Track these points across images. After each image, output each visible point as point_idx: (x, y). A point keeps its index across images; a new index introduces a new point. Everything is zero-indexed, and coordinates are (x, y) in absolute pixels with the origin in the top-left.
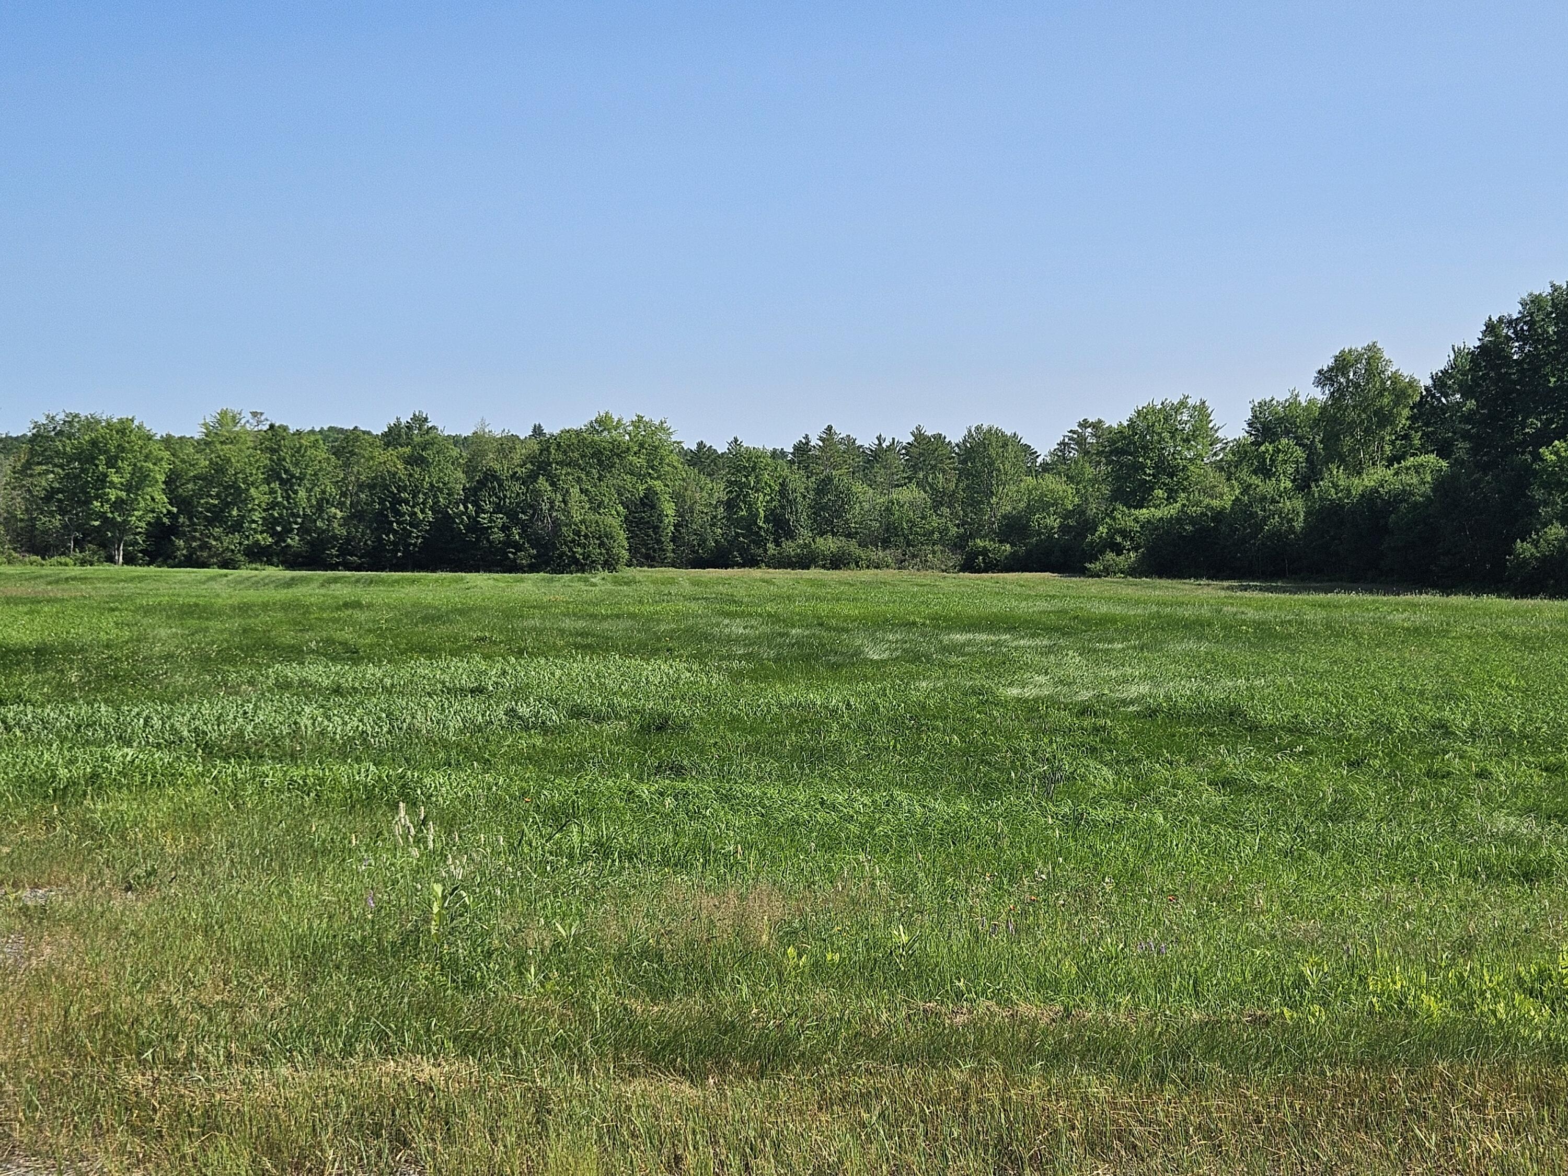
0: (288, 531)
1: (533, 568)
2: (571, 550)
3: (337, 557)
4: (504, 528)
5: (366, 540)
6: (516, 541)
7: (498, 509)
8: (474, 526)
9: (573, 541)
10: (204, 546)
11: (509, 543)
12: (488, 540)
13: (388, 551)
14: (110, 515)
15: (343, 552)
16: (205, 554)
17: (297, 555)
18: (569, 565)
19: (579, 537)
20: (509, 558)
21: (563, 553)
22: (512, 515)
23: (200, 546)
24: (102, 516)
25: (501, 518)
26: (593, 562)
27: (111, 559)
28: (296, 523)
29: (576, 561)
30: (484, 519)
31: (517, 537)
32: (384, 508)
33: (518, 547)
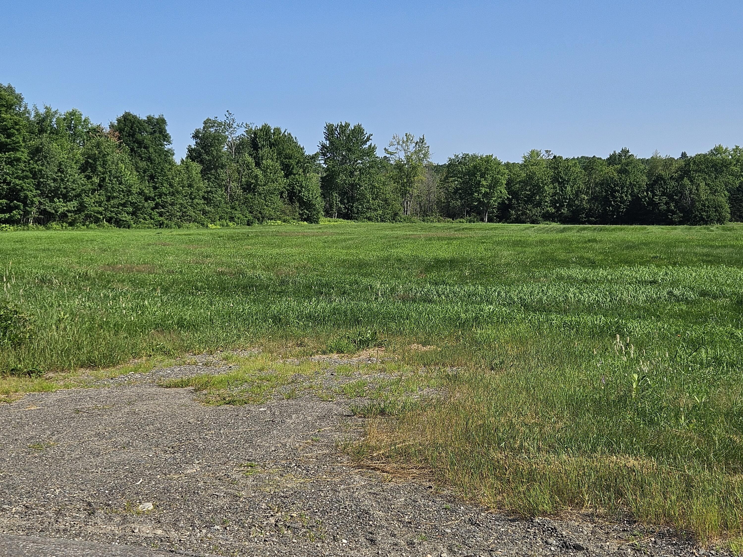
0: (562, 206)
1: (681, 223)
2: (700, 214)
3: (585, 218)
4: (667, 203)
5: (599, 210)
6: (673, 210)
7: (664, 194)
8: (651, 202)
9: (702, 209)
10: (524, 214)
11: (669, 210)
12: (658, 209)
13: (609, 215)
14: (482, 199)
15: (588, 216)
16: (524, 217)
17: (566, 217)
18: (699, 221)
19: (705, 207)
20: (669, 218)
21: (697, 215)
22: (670, 197)
23: (522, 214)
24: (478, 200)
25: (665, 199)
26: (712, 219)
27: (482, 220)
28: (566, 202)
29: (703, 219)
30: (656, 199)
31: (673, 208)
32: (608, 195)
33: (673, 213)
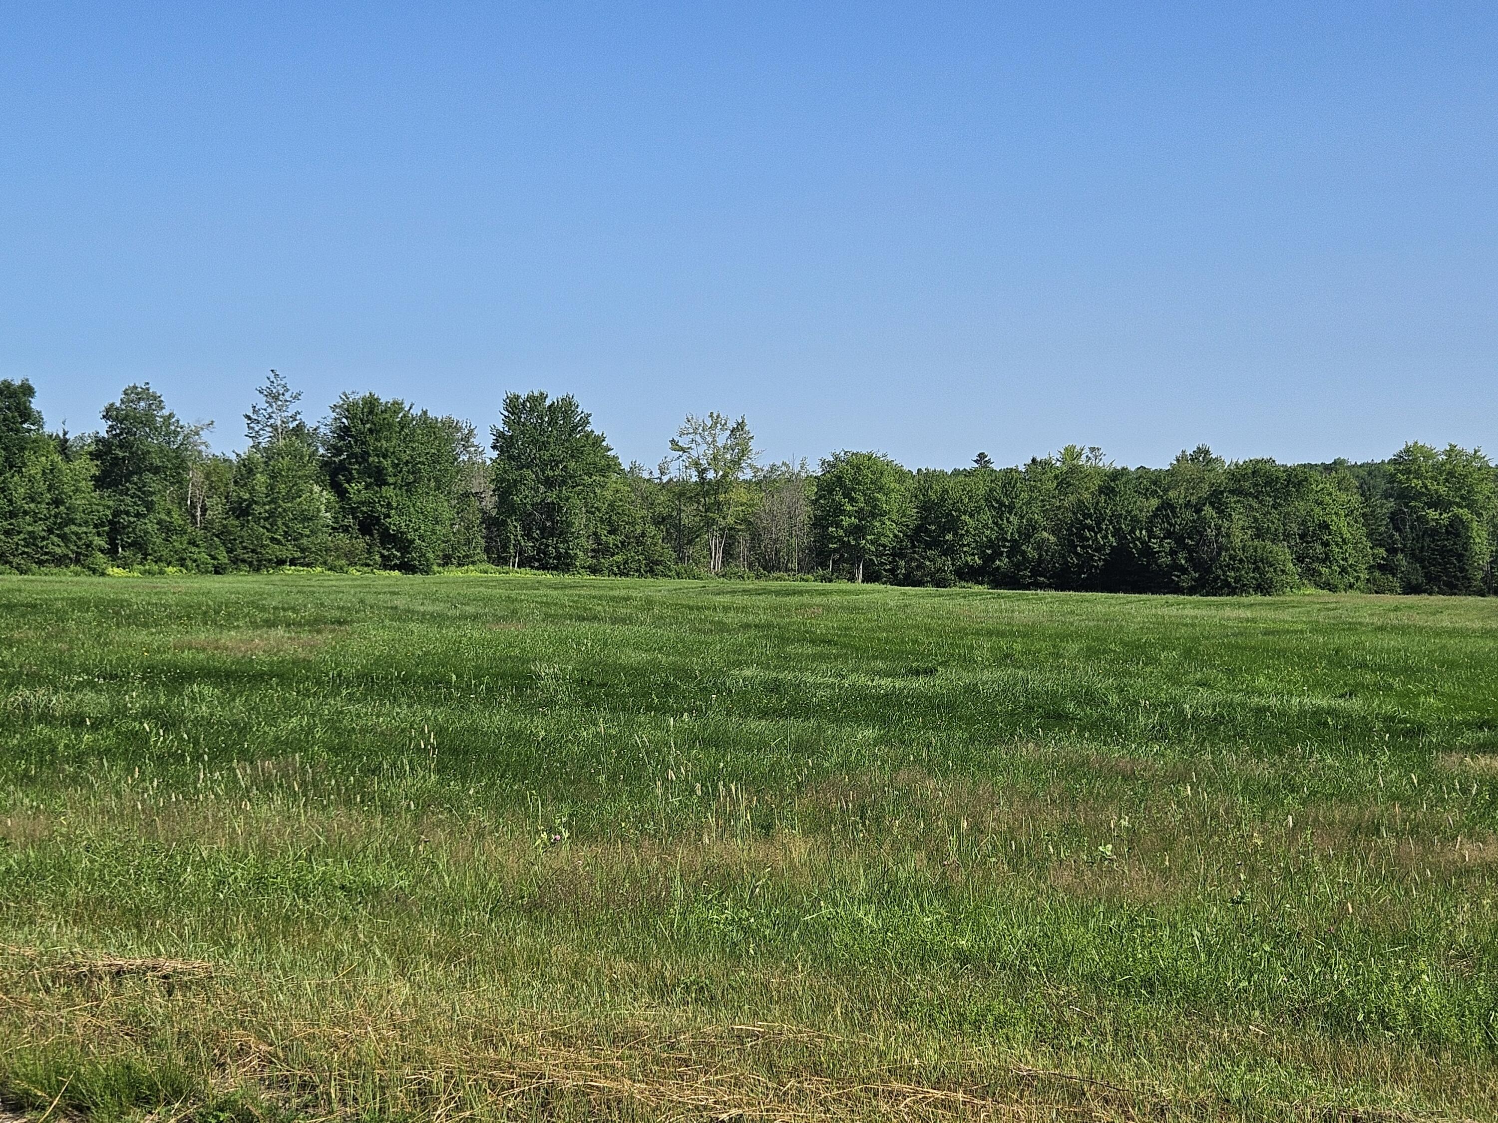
0: (998, 554)
1: (1192, 591)
2: (1224, 572)
3: (1030, 577)
4: (1173, 553)
5: (1054, 563)
6: (1182, 565)
7: (1169, 535)
8: (1147, 551)
9: (1228, 566)
10: (920, 567)
11: (1176, 566)
12: (1156, 564)
13: (1074, 573)
14: (846, 539)
15: (1035, 573)
16: (919, 573)
17: (1005, 575)
18: (1221, 588)
19: (1234, 561)
20: (1174, 580)
21: (1218, 577)
22: (1180, 541)
23: (917, 566)
24: (840, 539)
25: (1169, 543)
26: (1244, 585)
27: (852, 579)
28: (1004, 546)
29: (1228, 585)
30: (1154, 544)
31: (1183, 562)
32: (1071, 534)
33: (1184, 571)
